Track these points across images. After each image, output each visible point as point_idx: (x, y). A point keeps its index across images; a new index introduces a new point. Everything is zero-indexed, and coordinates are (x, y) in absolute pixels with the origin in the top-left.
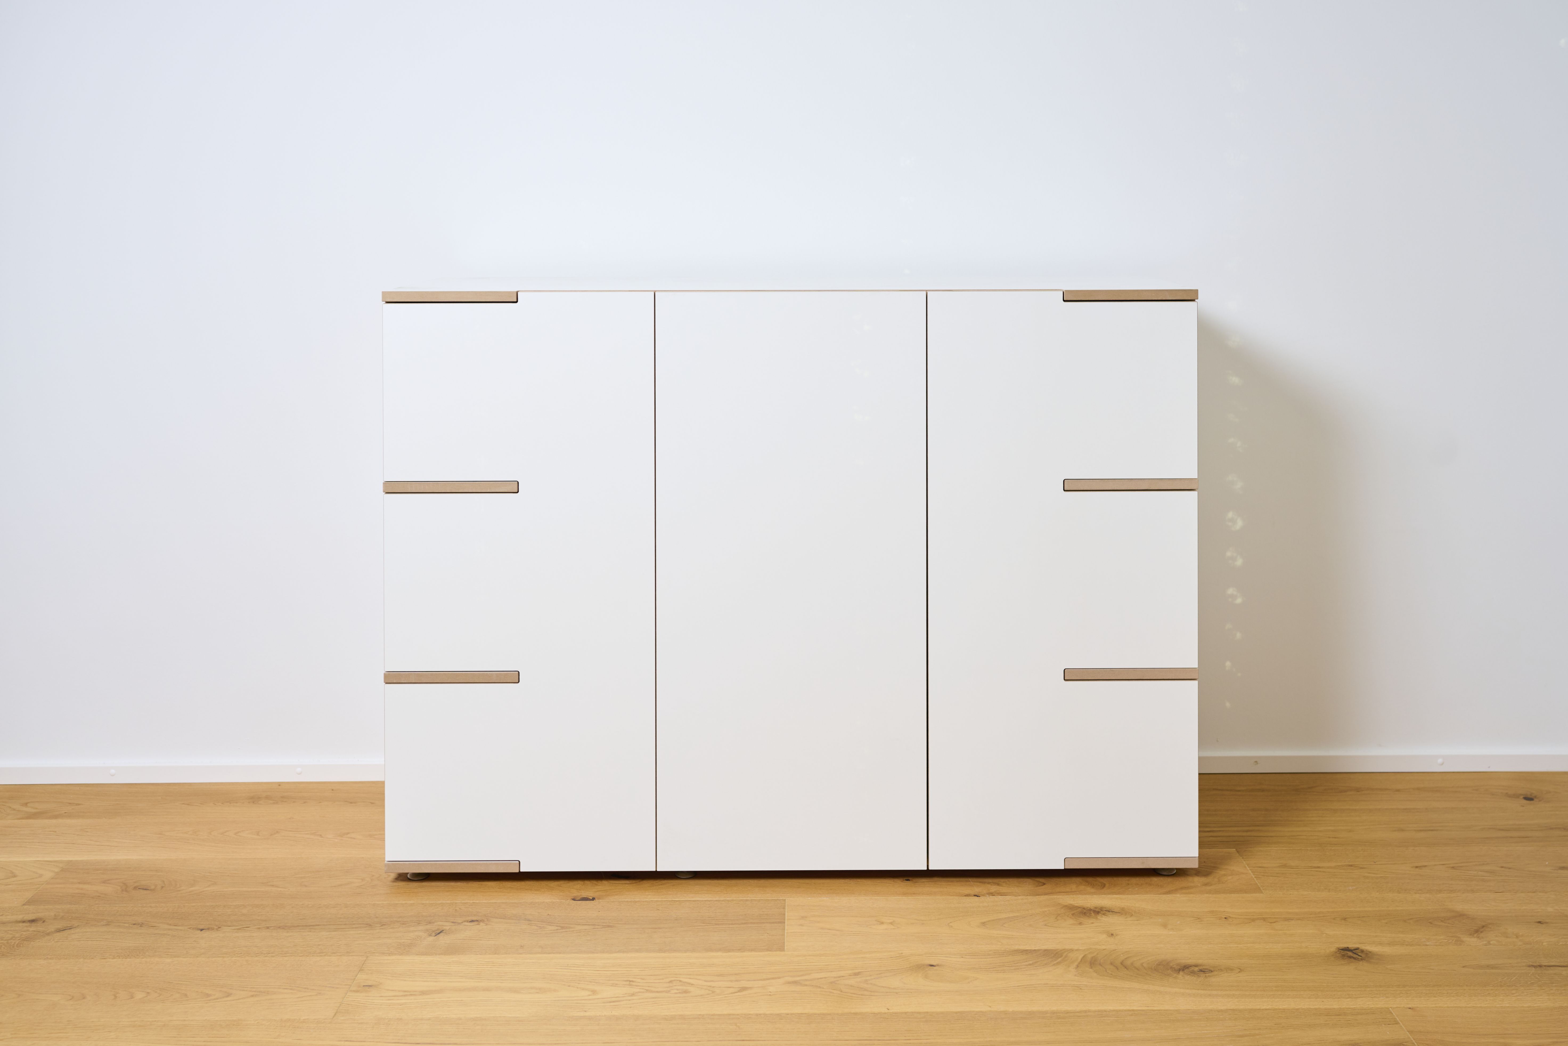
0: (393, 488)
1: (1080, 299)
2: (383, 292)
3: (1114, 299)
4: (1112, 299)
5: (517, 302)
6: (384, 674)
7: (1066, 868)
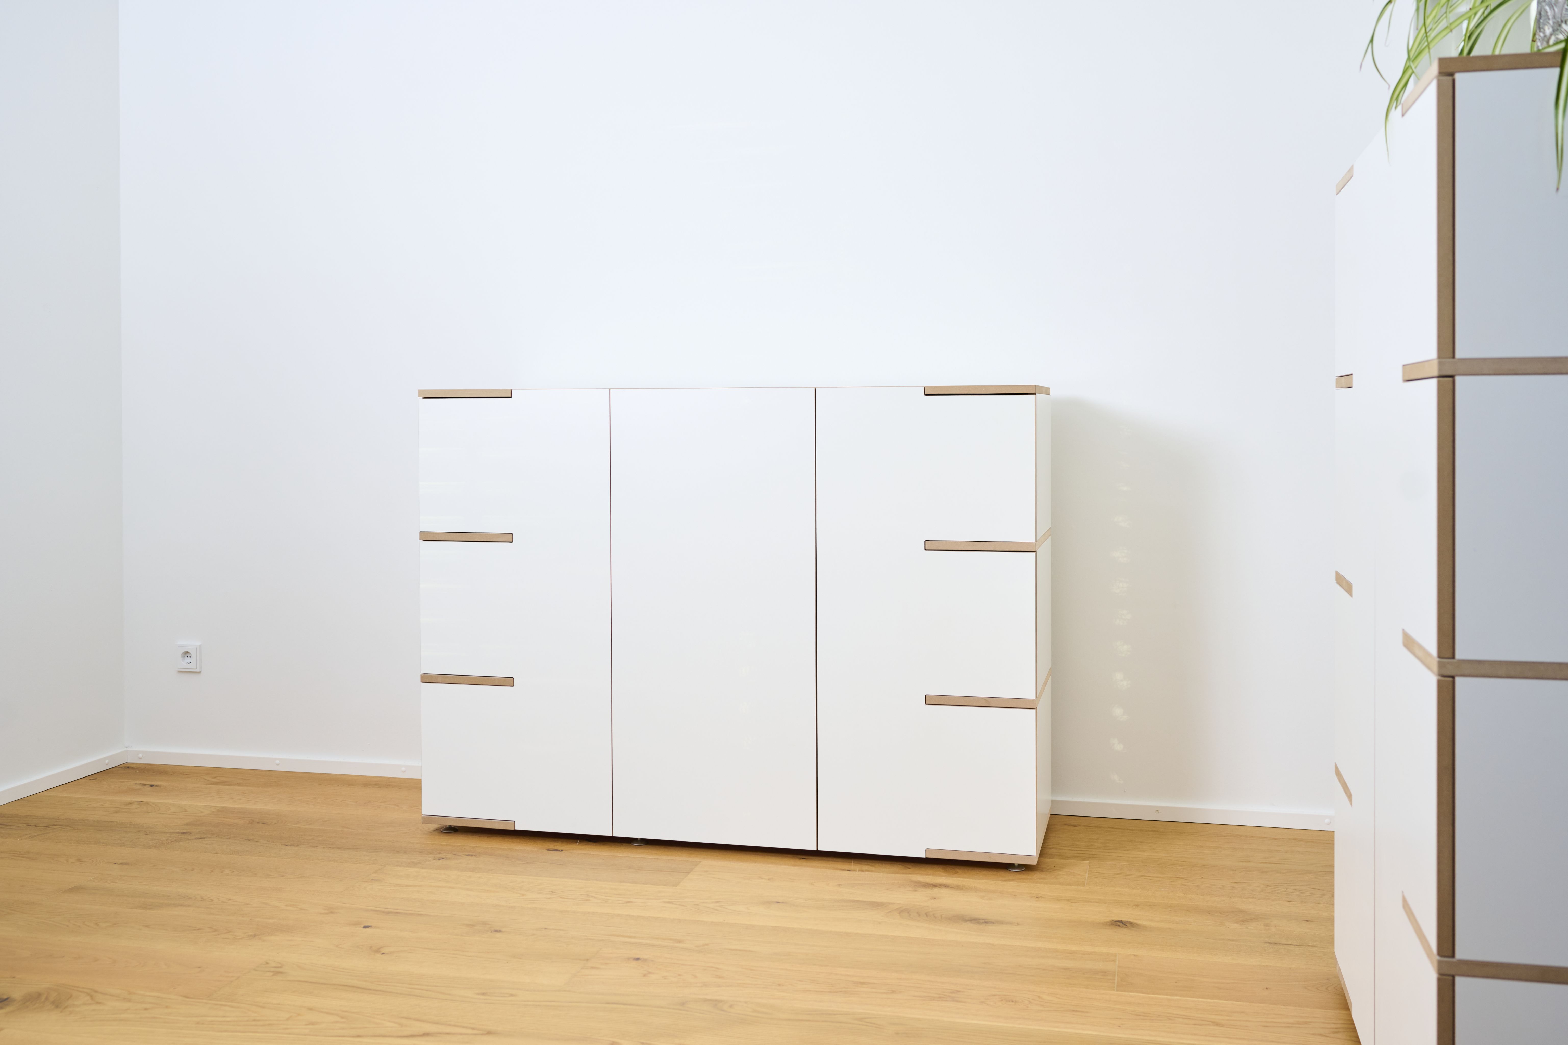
0: (427, 537)
1: (938, 393)
2: (418, 390)
3: (966, 393)
4: (964, 393)
5: (511, 397)
6: (421, 675)
7: (927, 857)
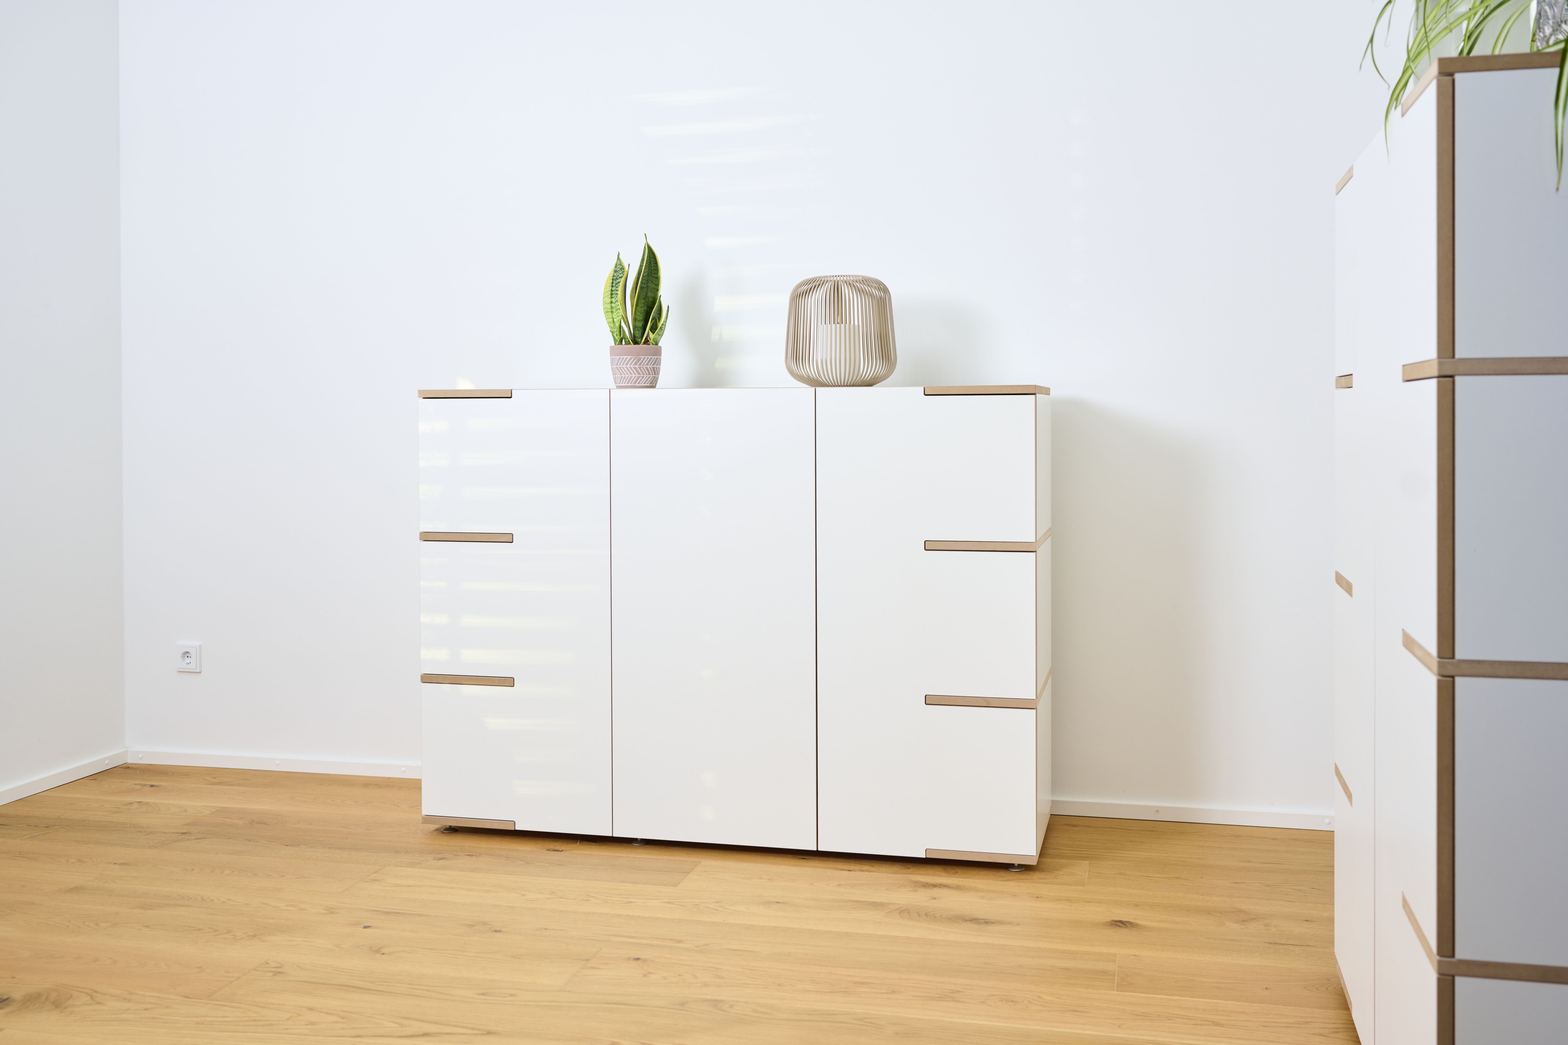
0: (428, 537)
1: (938, 394)
2: (419, 390)
3: (966, 393)
5: (511, 398)
6: (421, 675)
7: (927, 857)
